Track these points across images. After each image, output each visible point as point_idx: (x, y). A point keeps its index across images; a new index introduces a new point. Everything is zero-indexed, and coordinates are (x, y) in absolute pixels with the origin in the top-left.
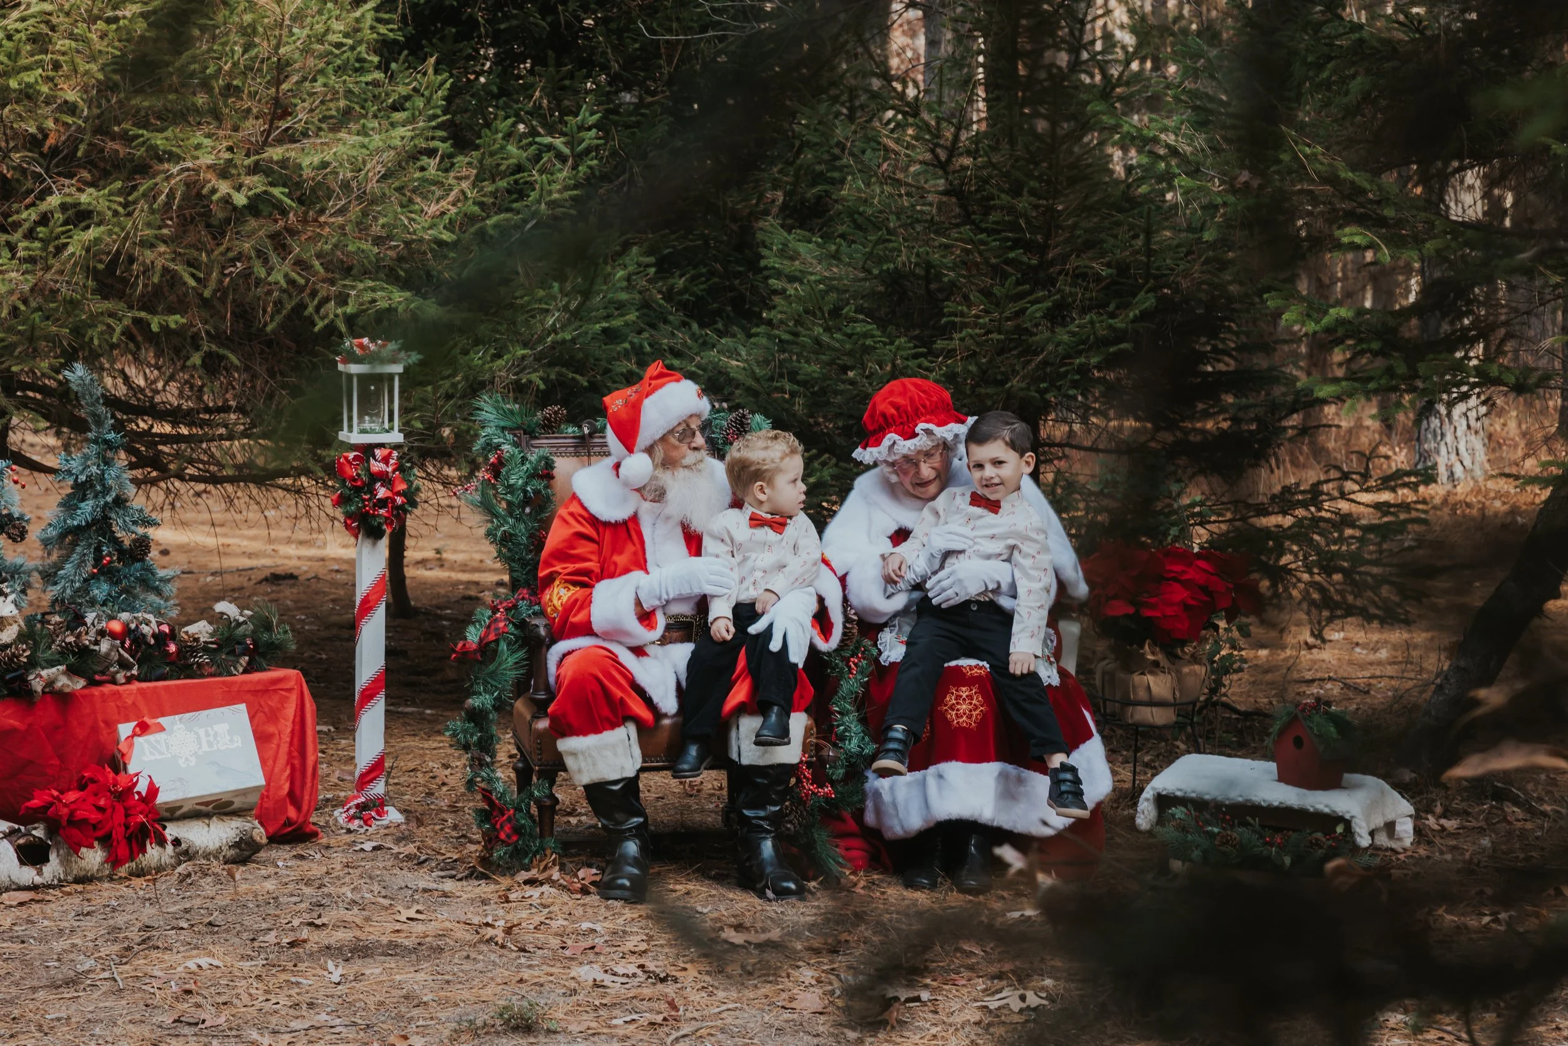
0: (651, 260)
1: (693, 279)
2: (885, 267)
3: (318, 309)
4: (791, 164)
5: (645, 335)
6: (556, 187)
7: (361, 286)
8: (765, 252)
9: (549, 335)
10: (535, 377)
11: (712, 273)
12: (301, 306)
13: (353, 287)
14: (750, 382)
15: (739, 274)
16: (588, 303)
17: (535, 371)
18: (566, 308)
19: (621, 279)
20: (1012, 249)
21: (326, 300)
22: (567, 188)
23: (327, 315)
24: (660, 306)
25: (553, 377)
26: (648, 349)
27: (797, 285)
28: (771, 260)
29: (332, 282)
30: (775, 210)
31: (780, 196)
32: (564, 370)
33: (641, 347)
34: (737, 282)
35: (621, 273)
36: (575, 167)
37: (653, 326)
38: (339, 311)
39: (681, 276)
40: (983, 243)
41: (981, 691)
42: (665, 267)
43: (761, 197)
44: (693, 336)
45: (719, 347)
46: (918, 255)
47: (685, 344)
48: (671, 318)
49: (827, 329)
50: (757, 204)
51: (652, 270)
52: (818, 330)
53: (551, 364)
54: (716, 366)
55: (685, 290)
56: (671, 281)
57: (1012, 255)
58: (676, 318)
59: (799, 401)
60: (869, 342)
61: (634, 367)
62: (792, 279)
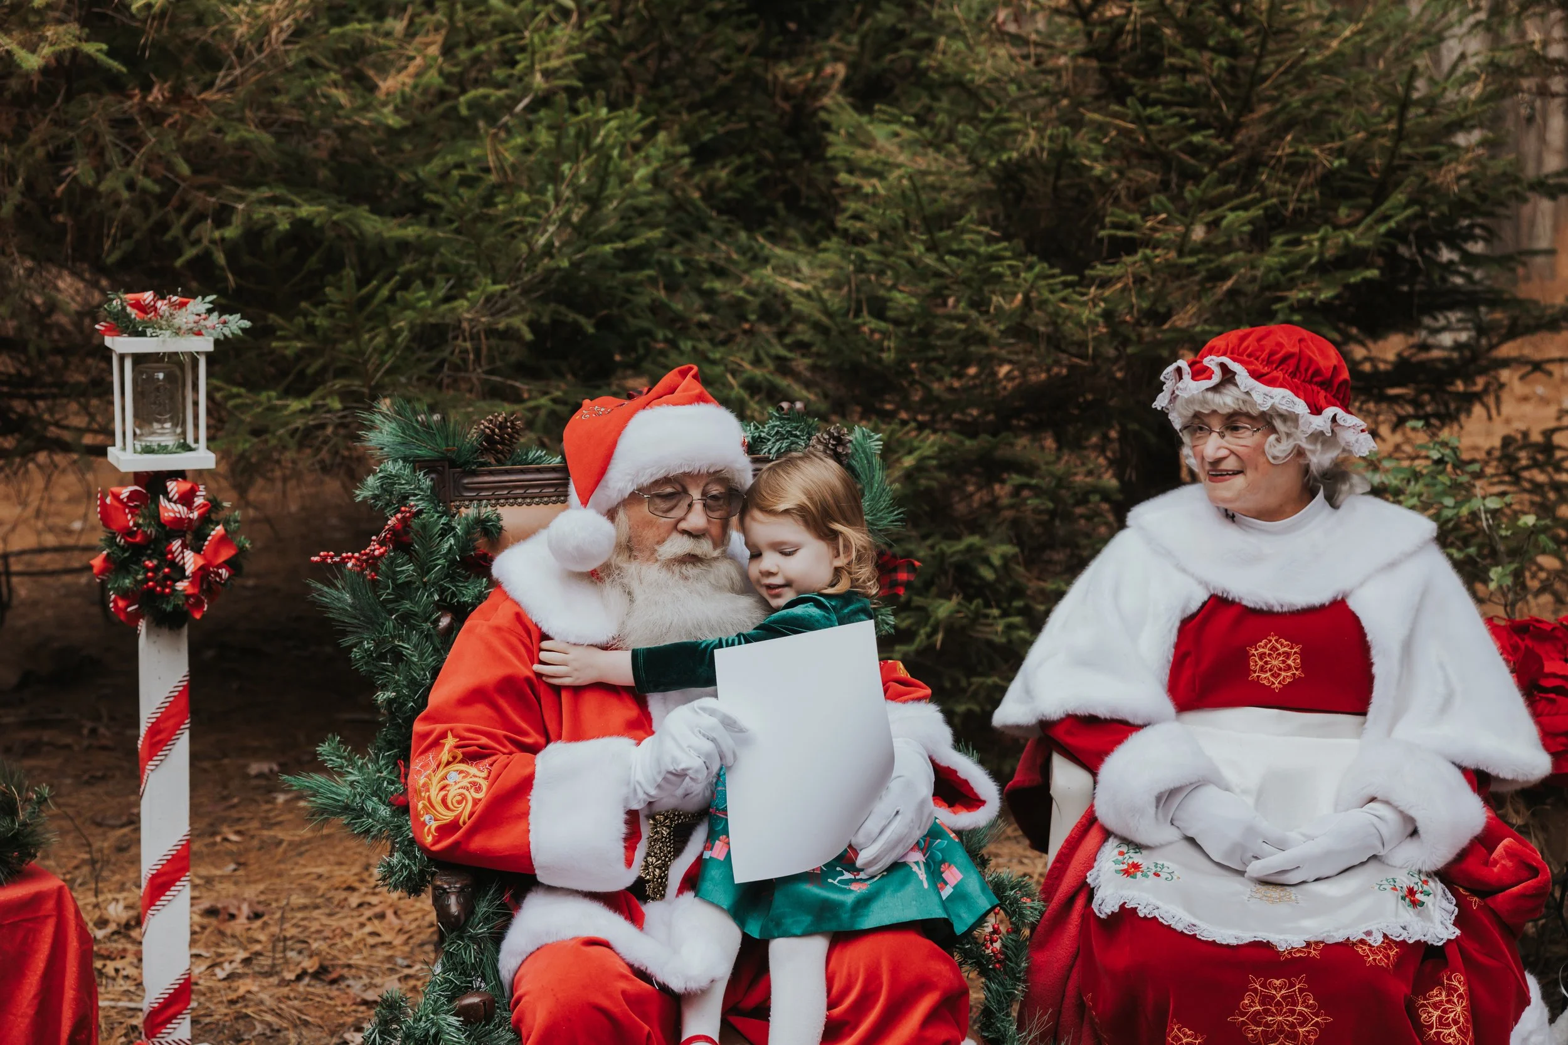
0: (684, 149)
1: (740, 171)
2: (1005, 157)
3: (187, 229)
4: (853, 32)
5: (677, 249)
6: (555, 48)
7: (253, 195)
8: (831, 137)
9: (541, 258)
10: (517, 322)
11: (760, 162)
12: (163, 226)
13: (241, 198)
14: (819, 316)
15: (792, 164)
16: (597, 214)
17: (523, 310)
18: (565, 220)
19: (644, 180)
20: (1194, 129)
21: (200, 217)
22: (570, 51)
23: (198, 241)
24: (697, 208)
25: (546, 320)
26: (680, 268)
27: (875, 181)
28: (838, 146)
29: (211, 189)
30: (836, 85)
31: (841, 70)
32: (563, 309)
33: (671, 266)
34: (790, 173)
35: (642, 172)
36: (580, 26)
37: (687, 235)
38: (217, 234)
39: (723, 167)
40: (1151, 120)
41: (1313, 986)
42: (703, 155)
43: (819, 68)
44: (743, 251)
45: (773, 262)
46: (1051, 139)
47: (729, 259)
48: (712, 224)
49: (932, 247)
50: (815, 78)
51: (686, 162)
52: (918, 249)
53: (545, 299)
54: (769, 289)
55: (730, 186)
56: (711, 173)
57: (1197, 138)
58: (716, 222)
59: (891, 343)
60: (996, 268)
61: (662, 294)
62: (869, 173)
